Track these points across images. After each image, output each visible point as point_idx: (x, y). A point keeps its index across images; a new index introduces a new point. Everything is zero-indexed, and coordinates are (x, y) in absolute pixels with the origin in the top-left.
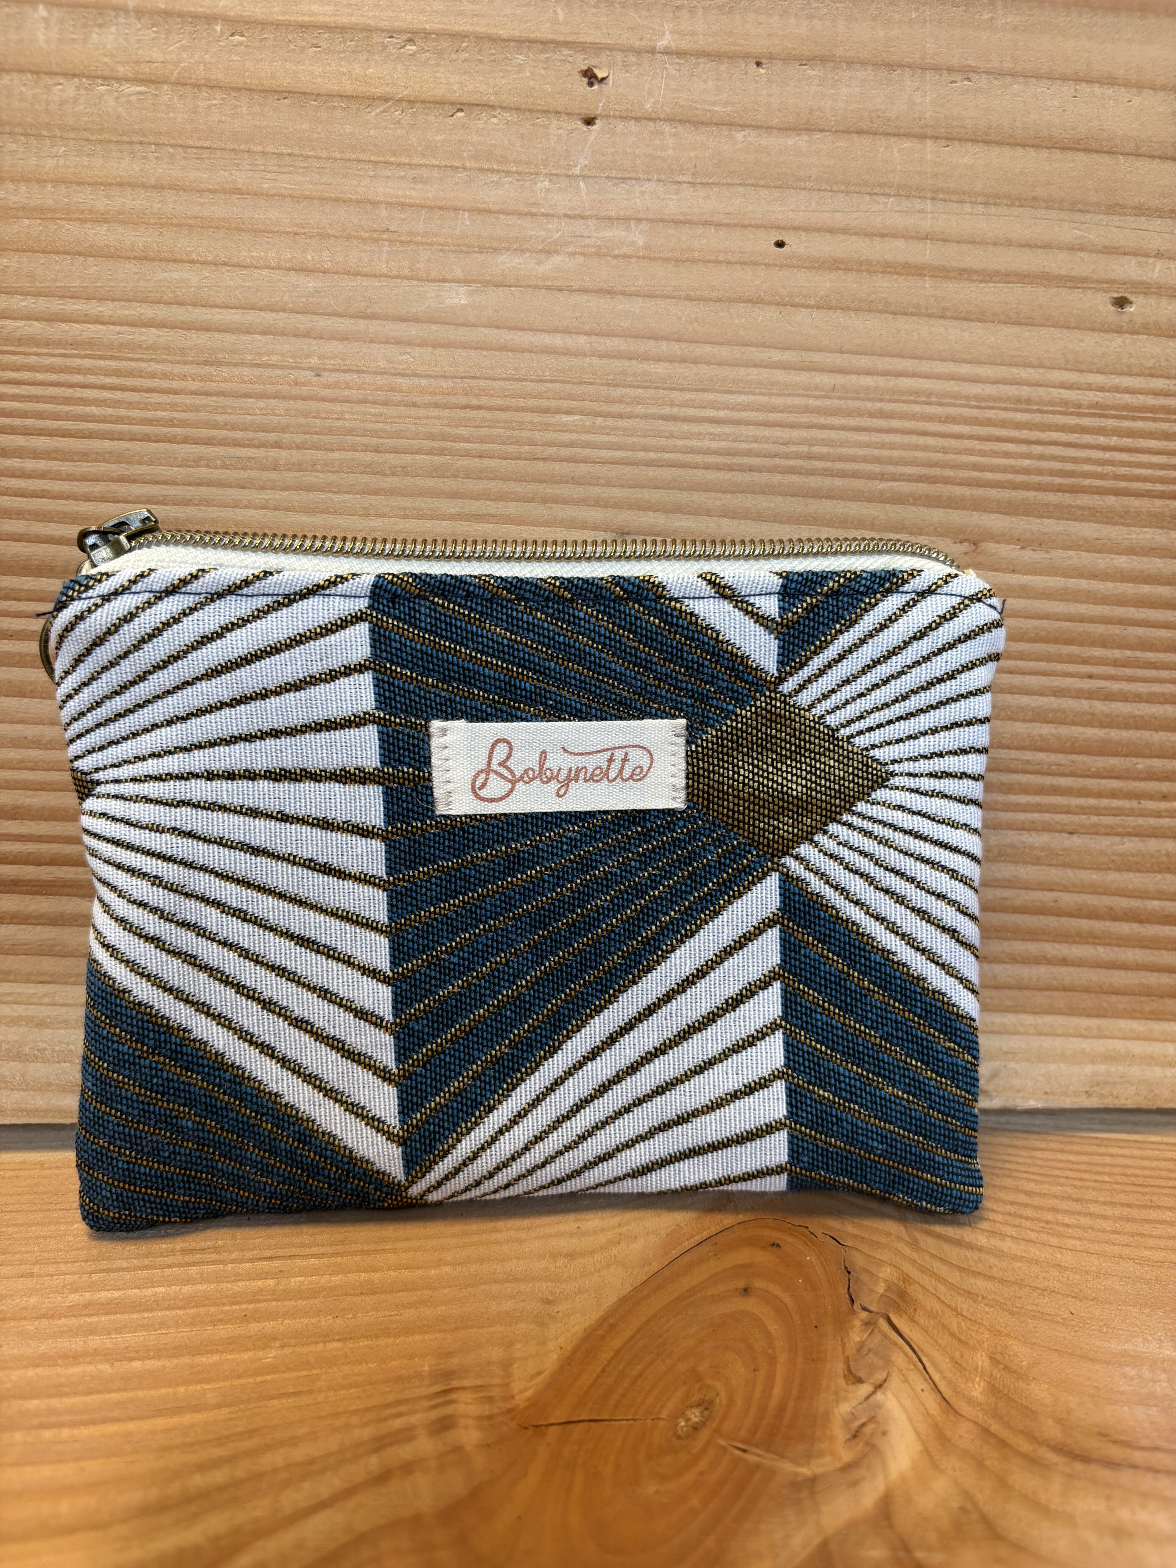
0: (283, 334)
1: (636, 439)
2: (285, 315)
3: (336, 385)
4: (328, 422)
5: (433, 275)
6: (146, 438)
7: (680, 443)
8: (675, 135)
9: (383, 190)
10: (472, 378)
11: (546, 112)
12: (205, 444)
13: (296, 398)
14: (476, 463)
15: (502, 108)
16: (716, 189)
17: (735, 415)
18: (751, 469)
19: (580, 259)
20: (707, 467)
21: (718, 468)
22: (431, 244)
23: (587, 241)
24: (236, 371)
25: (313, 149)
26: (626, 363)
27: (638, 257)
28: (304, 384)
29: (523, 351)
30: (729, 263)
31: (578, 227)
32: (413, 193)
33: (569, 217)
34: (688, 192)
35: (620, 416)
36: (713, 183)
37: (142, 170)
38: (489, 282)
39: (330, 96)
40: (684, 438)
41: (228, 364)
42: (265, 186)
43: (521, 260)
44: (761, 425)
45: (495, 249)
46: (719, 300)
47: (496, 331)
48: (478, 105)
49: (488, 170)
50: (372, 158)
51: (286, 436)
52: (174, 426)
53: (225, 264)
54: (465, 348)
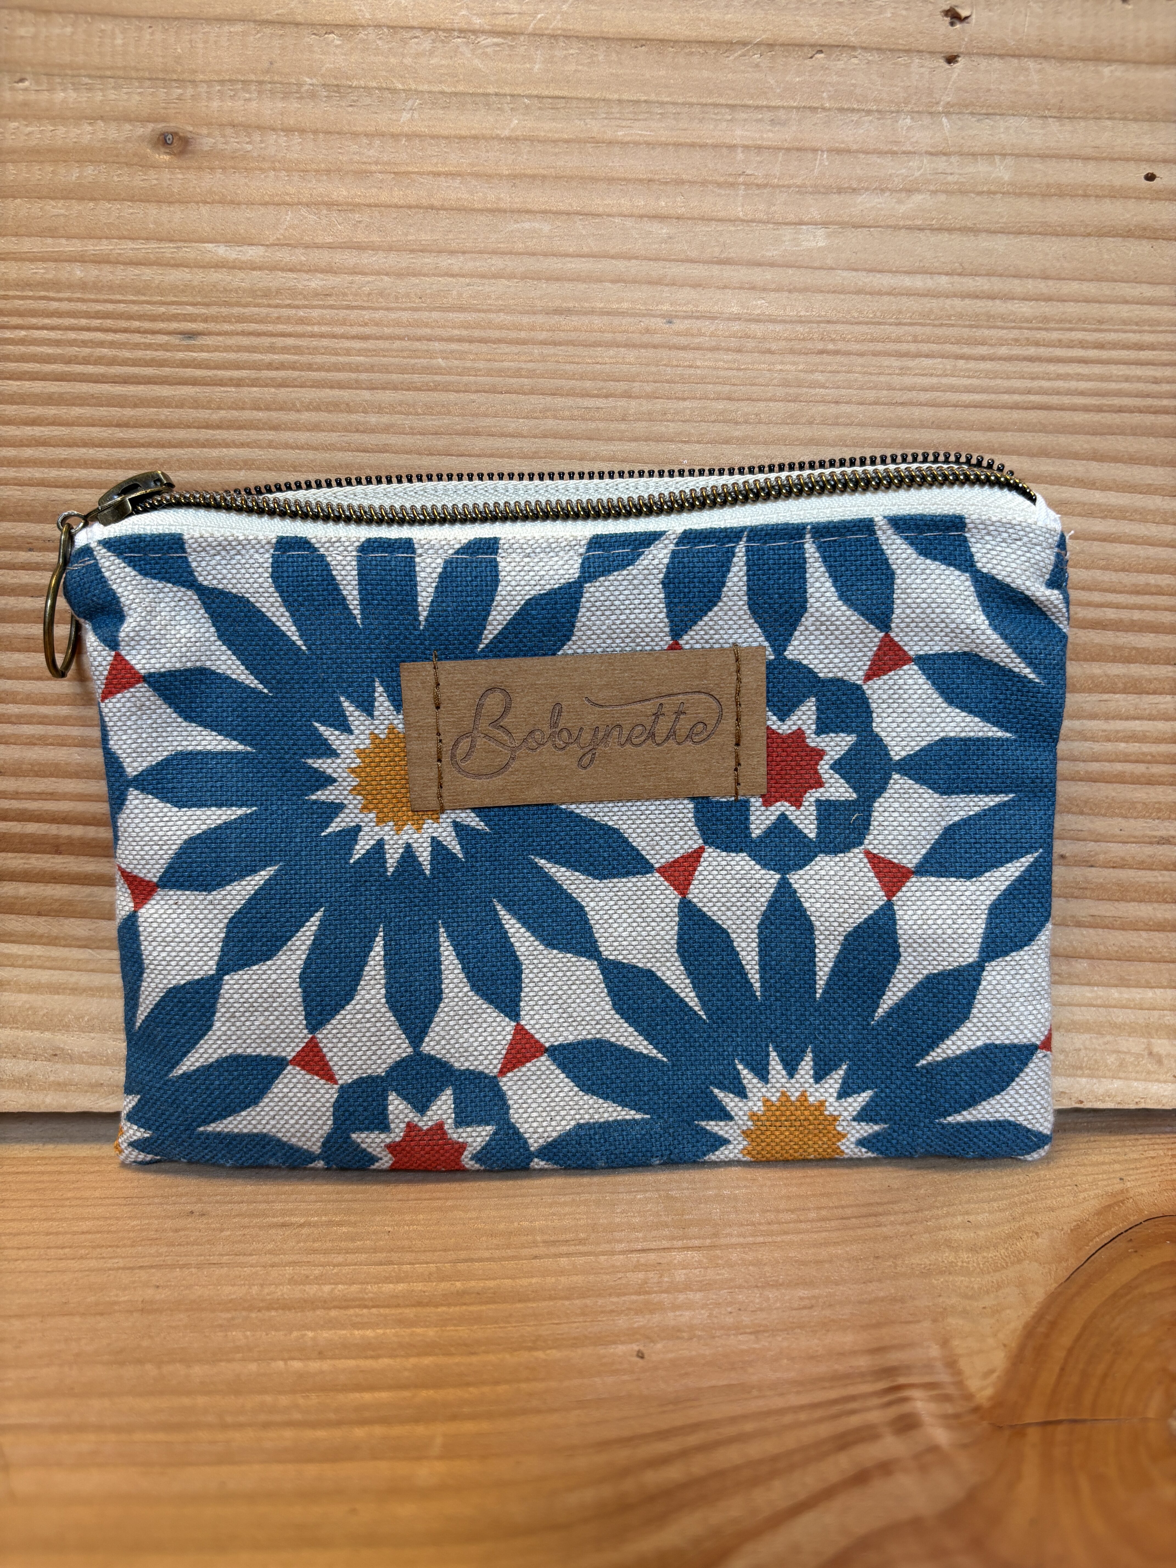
0: (634, 281)
1: (999, 381)
2: (638, 262)
3: (687, 333)
4: (679, 371)
5: (791, 217)
6: (493, 390)
7: (1045, 384)
8: (1040, 71)
9: (740, 134)
10: (828, 322)
11: (908, 51)
12: (552, 394)
13: (645, 346)
14: (833, 409)
15: (863, 48)
16: (1083, 124)
17: (1104, 354)
18: (1120, 410)
19: (943, 197)
20: (1074, 408)
21: (1086, 409)
22: (789, 187)
23: (950, 178)
24: (586, 320)
25: (670, 95)
26: (990, 303)
27: (1003, 193)
28: (655, 332)
29: (880, 293)
30: (1097, 196)
31: (941, 164)
32: (771, 135)
33: (931, 154)
34: (1054, 126)
35: (983, 358)
36: (1080, 118)
37: (497, 121)
38: (847, 223)
39: (689, 42)
40: (1049, 379)
41: (578, 313)
42: (620, 133)
43: (881, 200)
44: (1132, 364)
45: (854, 190)
46: (1089, 235)
47: (854, 273)
48: (838, 46)
49: (848, 109)
50: (730, 102)
51: (636, 384)
52: (521, 376)
53: (578, 213)
54: (822, 292)
